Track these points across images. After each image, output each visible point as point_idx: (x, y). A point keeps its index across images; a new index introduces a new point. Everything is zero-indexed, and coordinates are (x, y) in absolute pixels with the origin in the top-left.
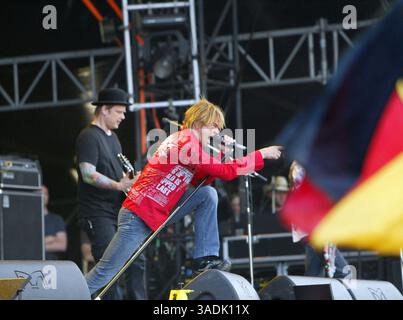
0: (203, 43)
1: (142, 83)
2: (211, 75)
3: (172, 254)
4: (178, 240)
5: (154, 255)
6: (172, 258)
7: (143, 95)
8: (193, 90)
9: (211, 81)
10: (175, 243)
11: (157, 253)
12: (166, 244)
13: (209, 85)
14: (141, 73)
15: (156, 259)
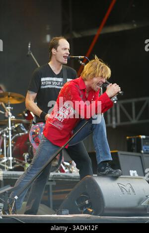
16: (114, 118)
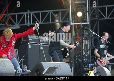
0: (90, 8)
1: (73, 18)
2: (91, 16)
3: (80, 62)
4: (82, 58)
5: (76, 62)
6: (80, 63)
7: (74, 21)
8: (87, 20)
9: (92, 18)
10: (81, 59)
11: (76, 61)
12: (79, 59)
13: (91, 19)
14: (73, 16)
15: (76, 63)
16: (29, 21)
